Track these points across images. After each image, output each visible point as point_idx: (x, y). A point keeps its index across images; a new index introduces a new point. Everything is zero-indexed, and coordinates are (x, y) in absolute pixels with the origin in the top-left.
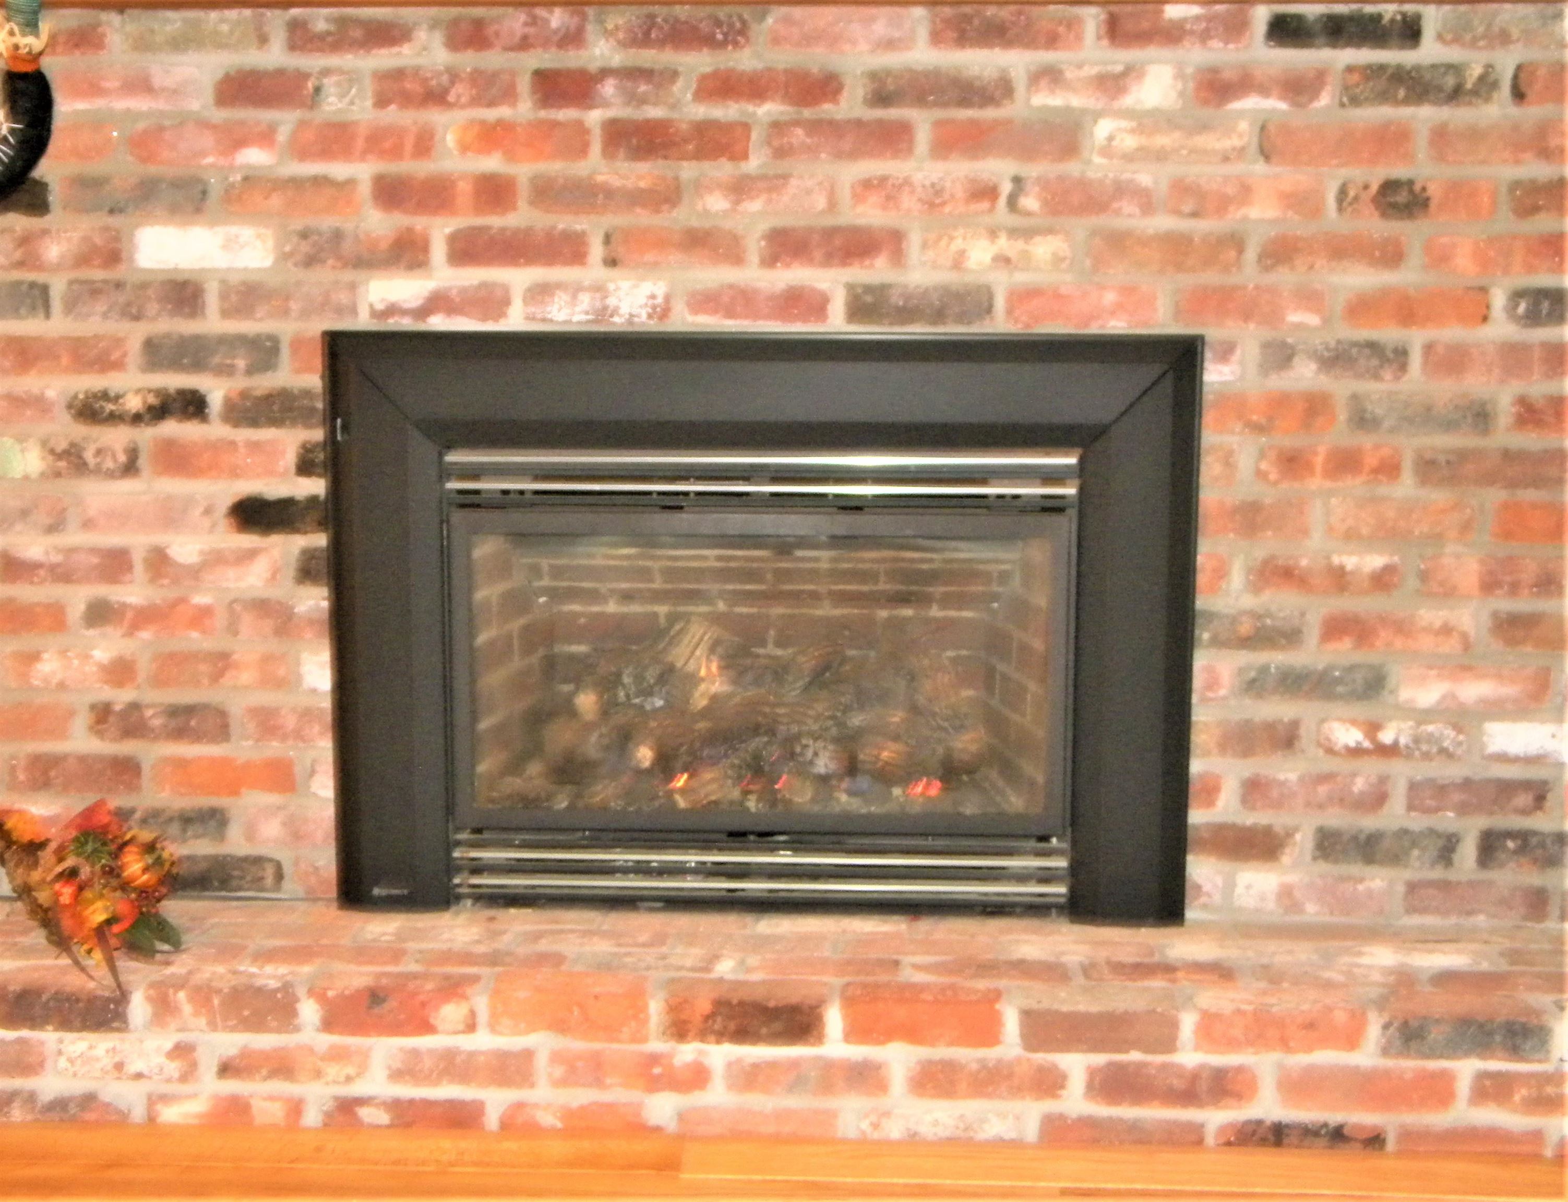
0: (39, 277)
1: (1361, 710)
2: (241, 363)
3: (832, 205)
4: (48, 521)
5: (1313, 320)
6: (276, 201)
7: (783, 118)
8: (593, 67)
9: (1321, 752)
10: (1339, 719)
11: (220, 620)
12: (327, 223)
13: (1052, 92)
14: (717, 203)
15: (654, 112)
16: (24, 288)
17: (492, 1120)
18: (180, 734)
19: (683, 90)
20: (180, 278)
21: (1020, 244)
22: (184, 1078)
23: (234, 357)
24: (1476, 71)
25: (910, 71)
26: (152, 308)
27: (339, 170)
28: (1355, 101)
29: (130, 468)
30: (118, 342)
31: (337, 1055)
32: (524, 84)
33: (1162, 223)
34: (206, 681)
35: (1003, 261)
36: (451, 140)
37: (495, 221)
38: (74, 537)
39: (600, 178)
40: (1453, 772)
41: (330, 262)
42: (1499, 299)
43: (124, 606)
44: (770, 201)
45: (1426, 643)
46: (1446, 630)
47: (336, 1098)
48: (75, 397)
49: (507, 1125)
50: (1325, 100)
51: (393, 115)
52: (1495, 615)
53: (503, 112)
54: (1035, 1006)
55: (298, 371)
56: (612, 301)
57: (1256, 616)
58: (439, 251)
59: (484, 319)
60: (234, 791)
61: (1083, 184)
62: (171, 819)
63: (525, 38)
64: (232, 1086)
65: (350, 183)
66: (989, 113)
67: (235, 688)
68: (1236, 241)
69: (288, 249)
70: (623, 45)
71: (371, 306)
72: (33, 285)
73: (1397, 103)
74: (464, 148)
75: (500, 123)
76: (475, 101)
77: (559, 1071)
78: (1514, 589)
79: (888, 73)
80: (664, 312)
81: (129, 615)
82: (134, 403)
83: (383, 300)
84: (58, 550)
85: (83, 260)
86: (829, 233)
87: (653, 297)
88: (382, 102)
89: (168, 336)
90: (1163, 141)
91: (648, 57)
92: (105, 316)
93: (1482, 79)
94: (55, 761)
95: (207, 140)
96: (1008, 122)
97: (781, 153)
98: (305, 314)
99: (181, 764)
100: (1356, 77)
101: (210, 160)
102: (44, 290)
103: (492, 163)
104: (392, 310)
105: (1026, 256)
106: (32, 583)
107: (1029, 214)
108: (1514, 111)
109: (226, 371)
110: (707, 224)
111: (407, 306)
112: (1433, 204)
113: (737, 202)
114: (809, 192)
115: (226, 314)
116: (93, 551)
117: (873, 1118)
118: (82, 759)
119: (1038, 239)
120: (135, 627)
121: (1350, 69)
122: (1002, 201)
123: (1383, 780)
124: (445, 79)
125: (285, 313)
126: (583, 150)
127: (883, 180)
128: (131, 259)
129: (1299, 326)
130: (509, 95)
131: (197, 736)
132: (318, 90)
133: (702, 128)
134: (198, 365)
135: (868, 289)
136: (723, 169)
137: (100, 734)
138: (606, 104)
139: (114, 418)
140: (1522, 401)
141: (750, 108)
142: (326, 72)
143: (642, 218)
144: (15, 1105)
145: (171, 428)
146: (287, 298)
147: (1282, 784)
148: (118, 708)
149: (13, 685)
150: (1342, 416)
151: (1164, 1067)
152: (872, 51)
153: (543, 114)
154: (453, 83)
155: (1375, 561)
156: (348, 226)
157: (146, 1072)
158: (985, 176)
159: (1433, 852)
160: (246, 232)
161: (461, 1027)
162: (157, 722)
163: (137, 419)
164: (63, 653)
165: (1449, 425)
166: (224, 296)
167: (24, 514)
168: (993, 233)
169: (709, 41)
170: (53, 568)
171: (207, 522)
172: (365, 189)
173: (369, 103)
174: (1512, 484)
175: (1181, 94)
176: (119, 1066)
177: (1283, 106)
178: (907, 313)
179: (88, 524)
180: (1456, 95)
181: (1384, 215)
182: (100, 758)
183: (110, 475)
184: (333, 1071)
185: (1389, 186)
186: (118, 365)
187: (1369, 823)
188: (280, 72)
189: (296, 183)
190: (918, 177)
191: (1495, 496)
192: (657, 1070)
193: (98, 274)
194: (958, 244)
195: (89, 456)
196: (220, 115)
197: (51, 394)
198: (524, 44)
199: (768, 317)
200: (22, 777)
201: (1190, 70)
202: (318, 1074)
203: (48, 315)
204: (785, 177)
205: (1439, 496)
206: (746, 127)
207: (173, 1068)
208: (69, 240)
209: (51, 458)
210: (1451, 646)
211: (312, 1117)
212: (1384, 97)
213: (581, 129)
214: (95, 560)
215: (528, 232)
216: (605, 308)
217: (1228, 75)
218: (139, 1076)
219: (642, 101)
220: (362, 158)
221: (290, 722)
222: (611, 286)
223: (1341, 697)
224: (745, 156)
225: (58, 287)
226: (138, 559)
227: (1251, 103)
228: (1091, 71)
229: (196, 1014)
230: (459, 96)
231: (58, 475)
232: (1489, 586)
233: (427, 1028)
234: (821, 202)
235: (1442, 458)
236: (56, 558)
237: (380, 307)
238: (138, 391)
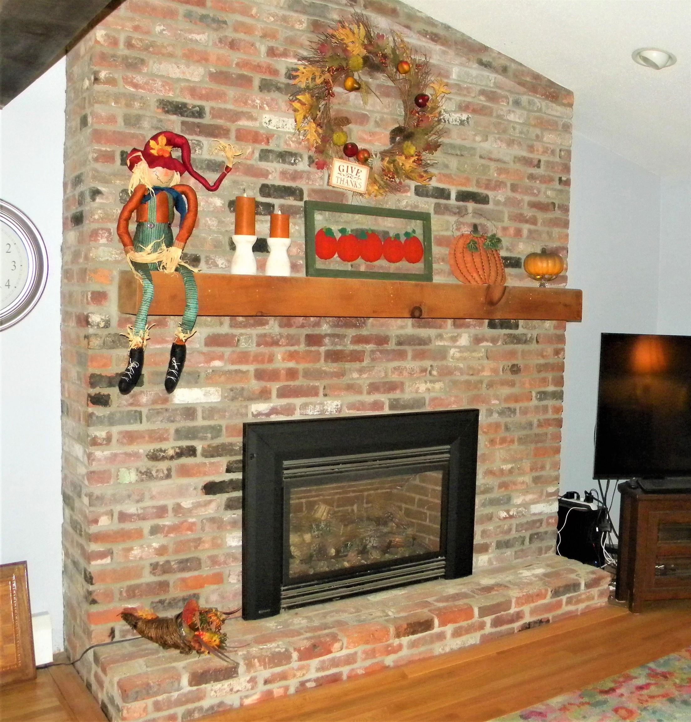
0: (138, 409)
1: (506, 507)
2: (209, 435)
3: (386, 375)
4: (137, 498)
5: (497, 402)
6: (223, 378)
7: (375, 349)
8: (323, 333)
9: (498, 520)
10: (502, 510)
11: (199, 526)
12: (239, 386)
13: (441, 341)
14: (355, 375)
15: (339, 348)
16: (133, 413)
17: (345, 677)
18: (183, 570)
19: (348, 341)
20: (189, 406)
21: (432, 385)
22: (252, 688)
23: (207, 434)
24: (529, 336)
25: (406, 335)
26: (178, 418)
27: (244, 368)
28: (506, 343)
29: (168, 476)
30: (167, 431)
31: (300, 668)
32: (303, 339)
33: (465, 377)
34: (193, 549)
35: (428, 390)
36: (279, 357)
37: (291, 383)
38: (148, 503)
39: (323, 368)
40: (524, 520)
41: (240, 399)
42: (534, 394)
43: (164, 526)
44: (369, 374)
45: (519, 487)
46: (523, 483)
47: (300, 682)
48: (150, 451)
49: (349, 677)
50: (500, 343)
51: (262, 349)
52: (533, 477)
53: (296, 348)
54: (481, 606)
55: (228, 437)
56: (325, 407)
57: (485, 485)
58: (274, 393)
59: (288, 415)
60: (202, 586)
61: (447, 367)
62: (179, 601)
63: (303, 323)
64: (269, 687)
65: (248, 371)
66: (426, 347)
67: (203, 550)
68: (481, 382)
69: (226, 395)
70: (332, 327)
71: (252, 413)
72: (136, 411)
73: (515, 344)
74: (284, 360)
75: (295, 351)
76: (287, 345)
77: (364, 656)
78: (536, 470)
79: (401, 335)
80: (339, 410)
81: (166, 529)
82: (171, 452)
83: (256, 411)
84: (141, 508)
85: (154, 402)
86: (385, 383)
87: (337, 405)
88: (258, 345)
89: (184, 427)
90: (465, 354)
91: (339, 331)
92: (162, 421)
93: (531, 338)
94: (138, 586)
95: (202, 358)
96: (430, 350)
97: (373, 360)
98: (231, 417)
99: (183, 580)
100: (506, 337)
101: (202, 365)
102: (140, 413)
103: (291, 364)
104: (259, 414)
105: (433, 388)
106: (131, 521)
107: (434, 376)
108: (537, 346)
109: (204, 439)
110: (353, 382)
111: (263, 412)
112: (522, 370)
113: (361, 375)
114: (380, 371)
115: (204, 418)
116: (153, 507)
117: (442, 647)
118: (148, 584)
119: (437, 383)
120: (169, 532)
121: (505, 334)
122: (428, 372)
123: (511, 525)
124: (279, 337)
125: (224, 417)
126: (319, 360)
127: (399, 367)
128: (172, 401)
129: (494, 404)
130: (298, 343)
131: (190, 569)
132: (238, 340)
133: (353, 352)
134: (194, 438)
135: (395, 400)
136: (357, 365)
137: (154, 574)
138: (325, 345)
139: (164, 458)
140: (539, 420)
141: (365, 346)
142: (241, 334)
143: (335, 381)
144: (196, 712)
145: (184, 460)
146: (225, 411)
147: (490, 530)
148: (161, 563)
149: (123, 561)
150: (503, 428)
151: (507, 614)
152: (397, 329)
153: (307, 348)
154: (281, 338)
155: (509, 466)
156: (246, 386)
157: (240, 689)
158: (424, 365)
159: (520, 542)
160: (212, 390)
161: (339, 649)
162: (175, 566)
163: (172, 458)
164: (141, 546)
165: (525, 428)
166: (203, 412)
167: (129, 496)
168: (426, 382)
169: (355, 326)
170: (138, 515)
171: (195, 492)
172: (252, 373)
173: (255, 345)
174: (537, 442)
175: (470, 342)
176: (231, 690)
177: (491, 345)
178: (404, 407)
179: (152, 498)
180: (526, 342)
181: (512, 374)
182: (155, 583)
183: (162, 479)
184: (298, 674)
185: (513, 366)
186: (166, 439)
187: (507, 537)
188: (227, 335)
189: (230, 372)
190: (408, 366)
191: (533, 446)
192: (390, 649)
193: (159, 407)
194: (417, 385)
195: (154, 473)
196: (206, 349)
197: (141, 451)
198: (303, 326)
199: (368, 410)
200: (125, 594)
201: (471, 335)
202: (294, 676)
203: (141, 422)
204: (374, 367)
205: (522, 447)
206: (364, 352)
207: (249, 686)
208: (151, 395)
209: (139, 474)
210: (524, 487)
211: (292, 690)
212: (512, 342)
213: (319, 353)
214: (155, 511)
215: (302, 386)
216: (324, 410)
217: (480, 336)
218: (238, 691)
219: (336, 344)
220: (252, 364)
221: (222, 559)
222: (325, 403)
223: (502, 504)
224: (363, 361)
225: (145, 411)
226: (170, 509)
227: (485, 344)
228: (450, 335)
229: (260, 665)
230: (283, 342)
231: (142, 480)
232: (531, 470)
233: (330, 652)
234: (383, 374)
235: (523, 437)
236: (140, 511)
237: (255, 413)
238: (173, 448)
